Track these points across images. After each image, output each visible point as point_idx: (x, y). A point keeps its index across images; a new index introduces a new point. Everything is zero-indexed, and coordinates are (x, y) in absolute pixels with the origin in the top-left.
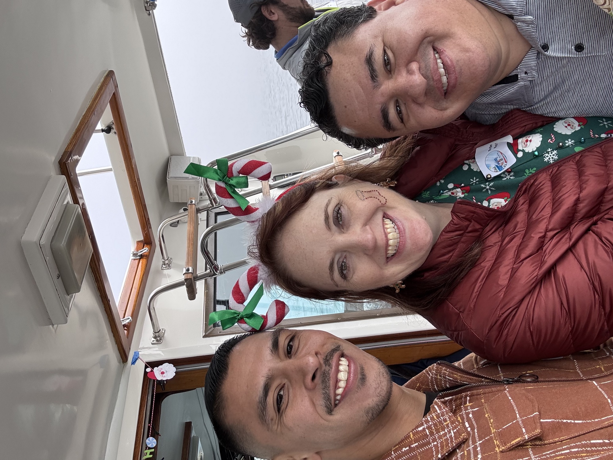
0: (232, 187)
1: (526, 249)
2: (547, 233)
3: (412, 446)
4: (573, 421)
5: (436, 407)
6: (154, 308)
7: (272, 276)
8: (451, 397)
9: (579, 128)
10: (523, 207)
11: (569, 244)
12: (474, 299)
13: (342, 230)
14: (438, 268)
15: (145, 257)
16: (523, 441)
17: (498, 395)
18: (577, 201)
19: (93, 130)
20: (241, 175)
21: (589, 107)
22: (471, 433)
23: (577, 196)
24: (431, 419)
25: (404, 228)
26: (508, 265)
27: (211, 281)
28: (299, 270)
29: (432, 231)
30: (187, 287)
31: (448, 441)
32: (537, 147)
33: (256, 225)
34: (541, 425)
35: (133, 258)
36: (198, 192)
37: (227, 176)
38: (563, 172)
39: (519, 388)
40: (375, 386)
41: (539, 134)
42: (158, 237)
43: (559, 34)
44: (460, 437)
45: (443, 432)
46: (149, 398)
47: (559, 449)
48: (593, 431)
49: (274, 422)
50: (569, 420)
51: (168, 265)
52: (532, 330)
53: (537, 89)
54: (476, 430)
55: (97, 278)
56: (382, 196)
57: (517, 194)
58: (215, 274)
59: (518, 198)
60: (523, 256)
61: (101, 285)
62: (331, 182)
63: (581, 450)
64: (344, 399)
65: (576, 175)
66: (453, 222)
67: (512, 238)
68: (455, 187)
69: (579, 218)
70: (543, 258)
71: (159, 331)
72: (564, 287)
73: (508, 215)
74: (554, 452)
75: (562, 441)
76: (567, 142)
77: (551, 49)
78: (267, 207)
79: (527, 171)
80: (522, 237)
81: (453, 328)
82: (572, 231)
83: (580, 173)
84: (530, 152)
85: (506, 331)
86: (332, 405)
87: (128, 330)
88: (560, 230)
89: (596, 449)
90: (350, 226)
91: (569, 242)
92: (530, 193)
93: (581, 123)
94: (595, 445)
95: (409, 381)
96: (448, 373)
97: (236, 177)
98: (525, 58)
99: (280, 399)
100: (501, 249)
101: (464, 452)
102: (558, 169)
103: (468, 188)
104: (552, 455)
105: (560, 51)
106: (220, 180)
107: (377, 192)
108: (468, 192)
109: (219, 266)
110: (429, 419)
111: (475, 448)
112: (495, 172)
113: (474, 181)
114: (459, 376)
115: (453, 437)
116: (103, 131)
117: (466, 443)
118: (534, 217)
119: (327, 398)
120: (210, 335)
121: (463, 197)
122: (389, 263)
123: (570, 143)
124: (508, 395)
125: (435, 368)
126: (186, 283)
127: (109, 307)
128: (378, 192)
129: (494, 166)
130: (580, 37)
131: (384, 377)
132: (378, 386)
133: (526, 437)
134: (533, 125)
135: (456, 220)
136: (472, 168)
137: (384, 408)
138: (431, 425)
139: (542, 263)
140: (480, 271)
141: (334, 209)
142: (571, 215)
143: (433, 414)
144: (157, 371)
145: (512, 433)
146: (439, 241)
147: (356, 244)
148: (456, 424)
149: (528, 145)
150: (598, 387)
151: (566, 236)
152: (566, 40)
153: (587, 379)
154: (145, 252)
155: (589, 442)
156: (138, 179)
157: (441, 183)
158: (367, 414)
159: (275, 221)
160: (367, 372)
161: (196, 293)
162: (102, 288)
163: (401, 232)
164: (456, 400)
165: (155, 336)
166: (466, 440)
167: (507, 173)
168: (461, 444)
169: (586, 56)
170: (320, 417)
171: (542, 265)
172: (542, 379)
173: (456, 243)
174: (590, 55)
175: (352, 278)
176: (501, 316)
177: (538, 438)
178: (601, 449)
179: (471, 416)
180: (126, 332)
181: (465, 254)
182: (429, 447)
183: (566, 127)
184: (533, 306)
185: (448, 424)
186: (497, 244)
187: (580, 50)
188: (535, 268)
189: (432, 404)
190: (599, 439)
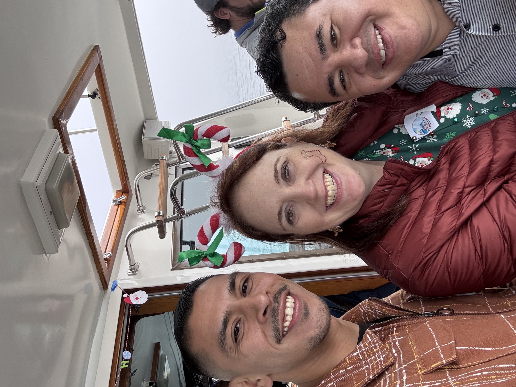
0: (198, 148)
1: (447, 202)
2: (465, 189)
3: (348, 369)
4: (484, 349)
5: (368, 336)
6: (130, 245)
7: (230, 222)
8: (380, 328)
9: (493, 98)
10: (444, 166)
11: (484, 199)
12: (401, 243)
13: (289, 183)
14: (371, 216)
15: (123, 204)
16: (441, 365)
17: (420, 326)
18: (491, 162)
19: (80, 95)
20: (205, 138)
21: (503, 79)
22: (398, 358)
23: (491, 158)
24: (363, 347)
25: (341, 182)
26: (431, 216)
27: (178, 223)
28: (253, 217)
29: (365, 183)
30: (158, 228)
31: (378, 365)
32: (457, 114)
33: (218, 179)
34: (457, 352)
35: (113, 204)
36: (168, 151)
37: (193, 139)
38: (479, 136)
39: (437, 320)
40: (316, 319)
41: (459, 103)
42: (135, 187)
43: (479, 15)
44: (388, 361)
45: (374, 357)
46: (125, 319)
47: (472, 372)
48: (501, 357)
49: (232, 350)
50: (481, 347)
51: (142, 211)
52: (449, 270)
53: (459, 63)
54: (401, 356)
55: (83, 217)
56: (323, 155)
57: (440, 155)
58: (182, 217)
59: (441, 158)
60: (444, 208)
61: (86, 224)
62: (280, 144)
63: (491, 373)
64: (290, 331)
65: (491, 140)
66: (385, 177)
67: (435, 192)
68: (387, 147)
69: (493, 176)
70: (461, 211)
71: (134, 264)
72: (478, 236)
73: (432, 172)
74: (468, 375)
75: (474, 365)
76: (482, 110)
77: (472, 28)
78: (227, 164)
79: (448, 134)
80: (443, 192)
81: (383, 267)
82: (486, 187)
83: (494, 138)
84: (451, 118)
85: (428, 271)
86: (280, 336)
87: (108, 263)
88: (475, 187)
89: (504, 372)
90: (295, 180)
91: (483, 198)
92: (451, 154)
93: (495, 94)
94: (503, 369)
95: (345, 314)
96: (378, 307)
97: (201, 139)
98: (449, 36)
99: (236, 331)
100: (425, 201)
101: (392, 374)
102: (475, 135)
103: (398, 148)
104: (466, 377)
105: (480, 30)
106: (187, 142)
107: (318, 151)
108: (397, 152)
109: (186, 211)
110: (362, 346)
111: (401, 371)
112: (420, 135)
113: (402, 142)
114: (387, 310)
115: (382, 361)
116: (89, 96)
117: (393, 366)
118: (454, 175)
119: (276, 330)
120: (178, 268)
121: (393, 156)
122: (329, 211)
123: (485, 111)
124: (428, 326)
125: (367, 303)
126: (157, 224)
127: (93, 242)
128: (320, 152)
129: (420, 130)
130: (497, 18)
131: (324, 311)
132: (319, 319)
133: (444, 362)
134: (454, 95)
135: (387, 176)
136: (401, 131)
137: (324, 338)
138: (364, 351)
139: (460, 214)
140: (407, 220)
141: (282, 166)
142: (485, 174)
143: (366, 342)
144: (132, 297)
145: (432, 358)
146: (372, 193)
147: (300, 195)
148: (385, 350)
149: (449, 112)
150: (505, 319)
151: (481, 192)
152: (485, 20)
153: (496, 313)
154: (123, 199)
155: (498, 366)
156: (119, 139)
157: (374, 144)
158: (310, 343)
159: (233, 175)
160: (309, 307)
161: (166, 233)
162: (87, 226)
163: (338, 185)
164: (384, 330)
165: (131, 268)
166: (393, 364)
167: (431, 136)
168: (389, 367)
169: (502, 35)
170: (270, 345)
171: (459, 217)
172: (458, 312)
173: (387, 195)
174: (505, 34)
175: (297, 223)
176: (424, 259)
177: (454, 363)
178: (509, 372)
179: (397, 343)
180: (107, 264)
181: (394, 204)
182: (362, 370)
183: (482, 97)
184: (451, 250)
185: (378, 350)
186: (421, 197)
187: (496, 30)
188: (454, 219)
189: (365, 333)
190: (507, 364)
